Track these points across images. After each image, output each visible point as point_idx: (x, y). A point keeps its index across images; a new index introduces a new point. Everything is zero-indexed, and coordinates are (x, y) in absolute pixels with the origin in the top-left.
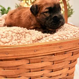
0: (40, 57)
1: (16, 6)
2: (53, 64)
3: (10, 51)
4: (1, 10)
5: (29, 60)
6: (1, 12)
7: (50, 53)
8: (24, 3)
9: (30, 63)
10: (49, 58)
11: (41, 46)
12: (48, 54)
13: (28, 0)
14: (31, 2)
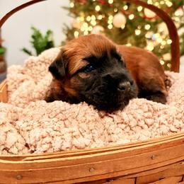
1: (64, 30)
4: (33, 37)
5: (136, 178)
6: (33, 40)
8: (81, 23)
13: (91, 16)
14: (97, 20)
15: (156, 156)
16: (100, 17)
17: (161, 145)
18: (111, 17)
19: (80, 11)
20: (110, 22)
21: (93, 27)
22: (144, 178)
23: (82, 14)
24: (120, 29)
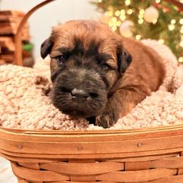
0: (148, 158)
2: (177, 174)
3: (86, 144)
5: (124, 163)
7: (171, 151)
9: (124, 170)
10: (169, 161)
11: (152, 136)
12: (168, 152)
13: (120, 10)
14: (126, 14)
15: (142, 144)
16: (130, 12)
17: (147, 134)
18: (142, 12)
19: (108, 5)
20: (140, 16)
21: (122, 22)
22: (132, 164)
23: (111, 8)
24: (152, 24)
